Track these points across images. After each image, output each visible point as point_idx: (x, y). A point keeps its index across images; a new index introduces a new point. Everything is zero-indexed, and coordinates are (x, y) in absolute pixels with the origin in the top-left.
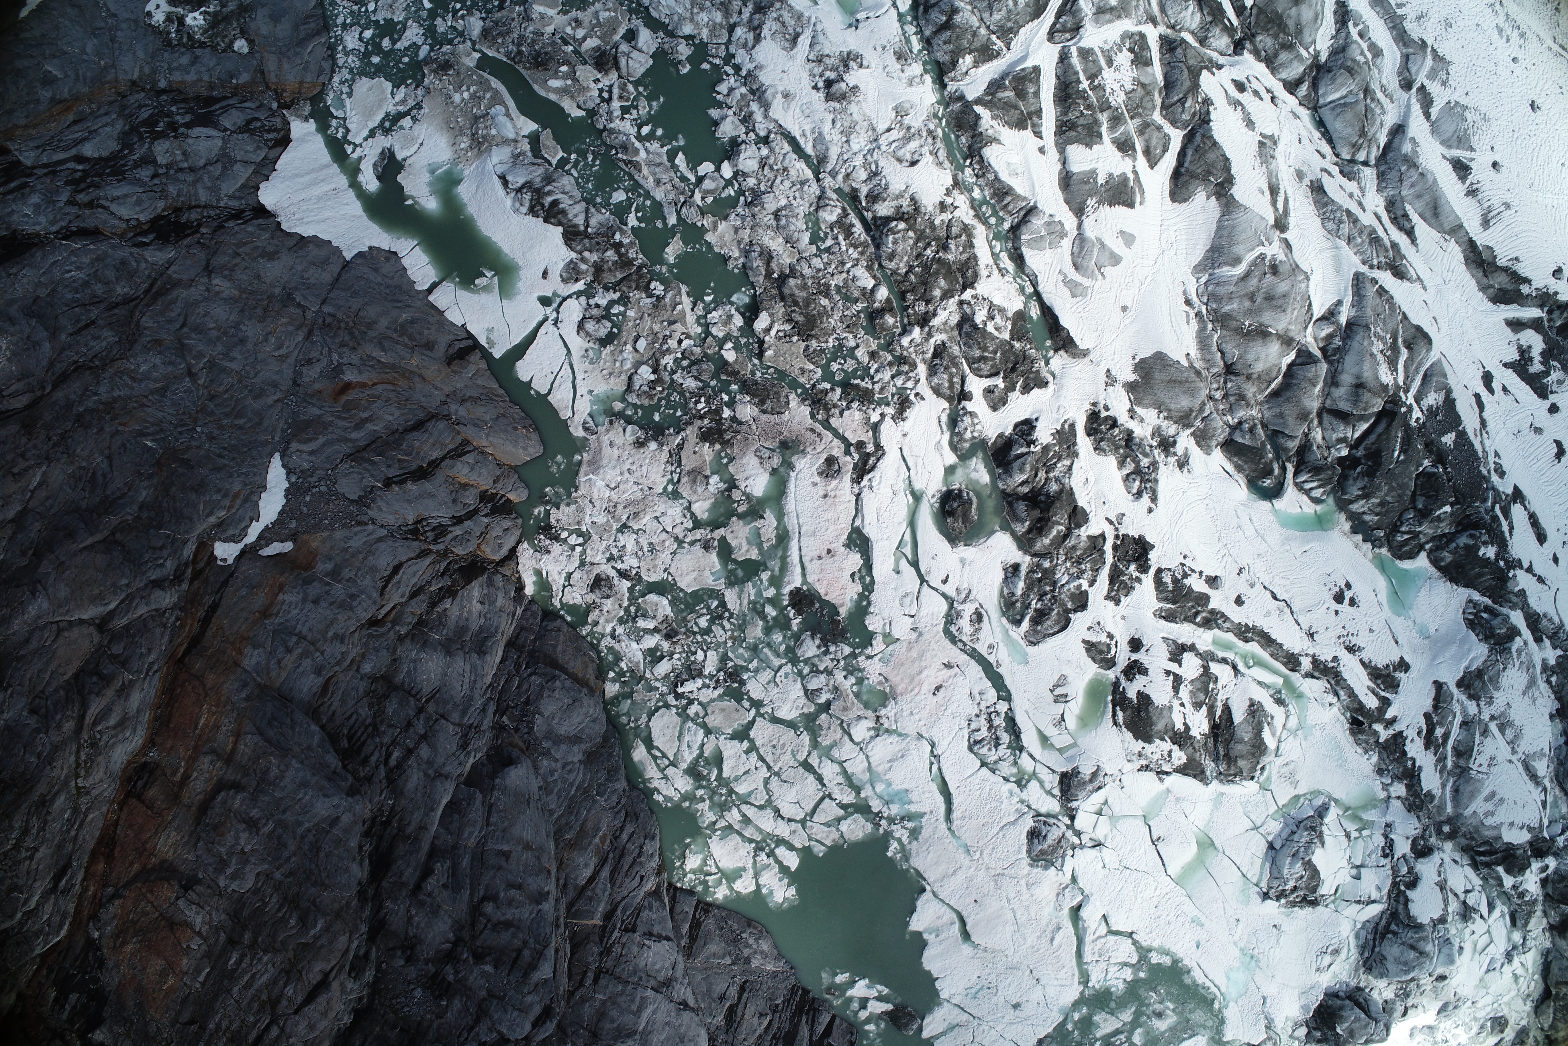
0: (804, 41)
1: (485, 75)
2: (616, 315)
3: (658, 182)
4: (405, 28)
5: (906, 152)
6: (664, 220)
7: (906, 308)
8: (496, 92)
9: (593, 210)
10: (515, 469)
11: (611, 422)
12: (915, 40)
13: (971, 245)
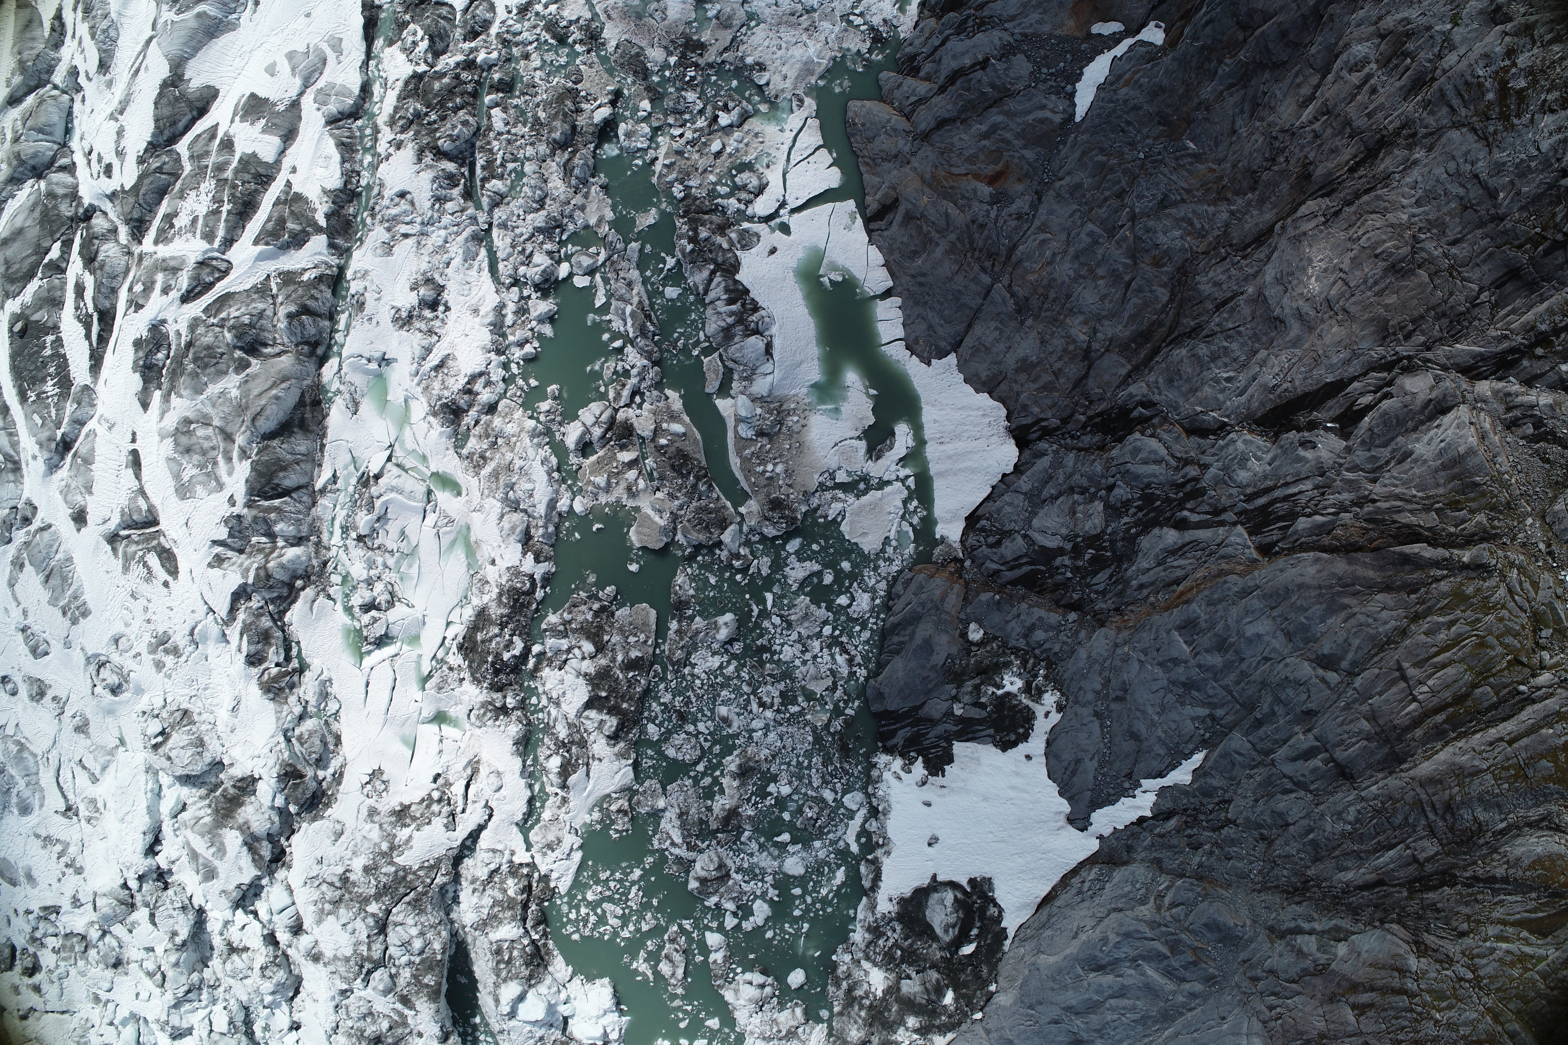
0: (434, 359)
1: (744, 484)
2: (726, 185)
3: (630, 285)
4: (803, 583)
5: (404, 206)
6: (641, 250)
7: (478, 83)
8: (739, 453)
9: (701, 288)
10: (882, 100)
11: (777, 97)
12: (341, 326)
13: (396, 109)
